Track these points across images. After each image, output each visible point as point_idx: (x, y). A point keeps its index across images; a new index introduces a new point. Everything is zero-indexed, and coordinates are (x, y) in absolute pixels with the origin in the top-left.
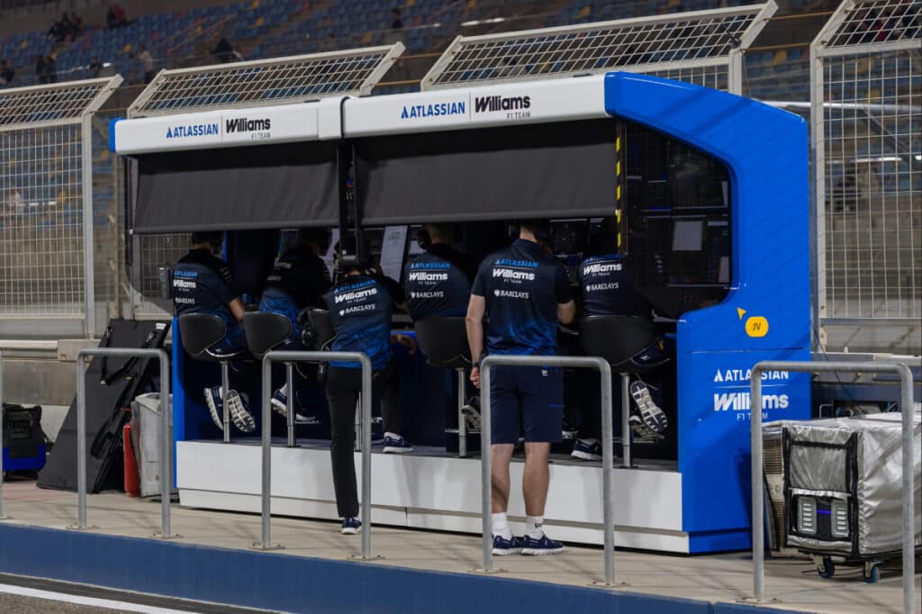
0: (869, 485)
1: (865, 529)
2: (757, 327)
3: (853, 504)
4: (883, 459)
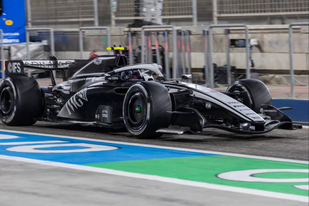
2: (9, 23)
4: (17, 52)
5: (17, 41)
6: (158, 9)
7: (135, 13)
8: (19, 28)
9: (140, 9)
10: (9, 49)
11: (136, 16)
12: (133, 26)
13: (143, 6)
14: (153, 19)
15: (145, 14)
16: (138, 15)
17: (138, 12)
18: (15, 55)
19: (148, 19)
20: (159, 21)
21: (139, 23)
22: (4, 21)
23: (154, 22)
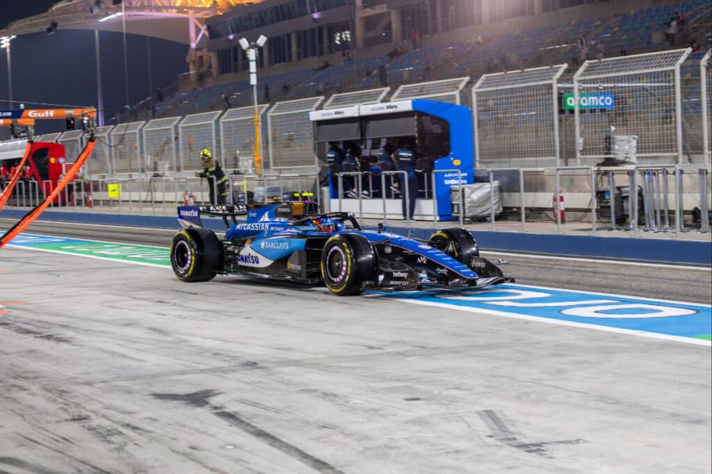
0: (467, 200)
1: (467, 211)
2: (457, 162)
3: (464, 205)
4: (471, 194)
5: (465, 181)
6: (633, 146)
7: (606, 151)
8: (469, 168)
9: (612, 146)
10: (463, 190)
11: (606, 154)
12: (603, 164)
13: (614, 144)
14: (627, 157)
15: (616, 152)
16: (610, 154)
17: (608, 149)
18: (469, 197)
19: (620, 157)
20: (634, 159)
21: (609, 162)
22: (452, 161)
23: (627, 160)
